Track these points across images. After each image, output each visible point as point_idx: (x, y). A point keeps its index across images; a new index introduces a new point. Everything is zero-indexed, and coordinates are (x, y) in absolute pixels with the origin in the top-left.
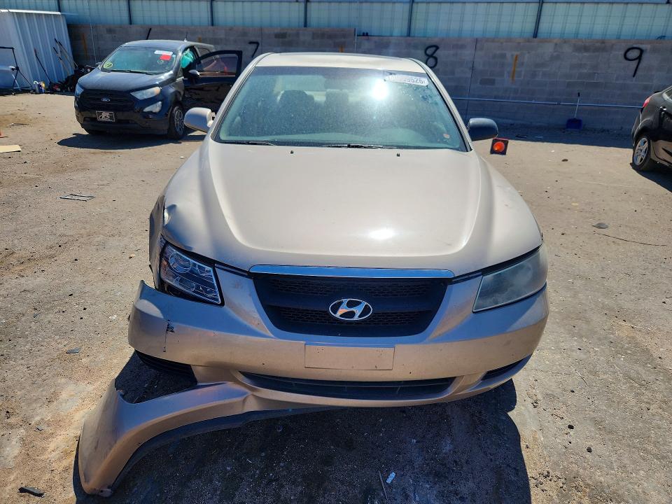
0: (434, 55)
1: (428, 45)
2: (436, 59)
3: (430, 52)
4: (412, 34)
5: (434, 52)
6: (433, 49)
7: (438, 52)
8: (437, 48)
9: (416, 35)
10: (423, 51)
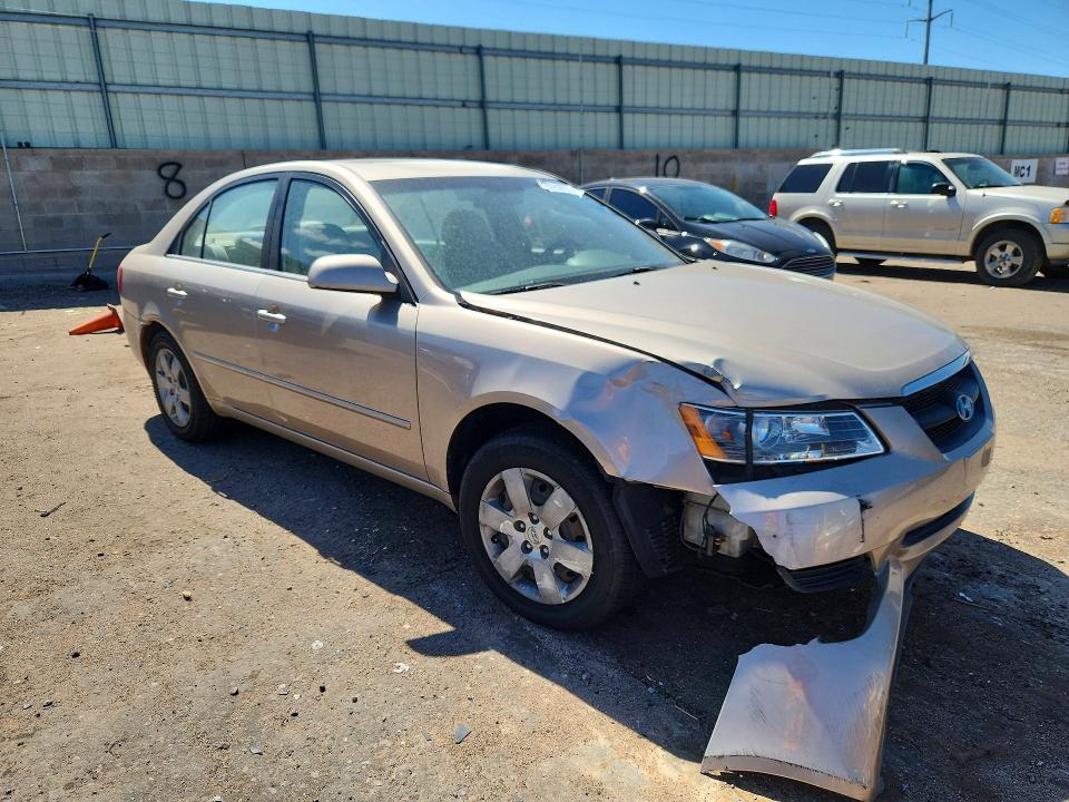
0: (177, 177)
1: (159, 161)
2: (182, 184)
3: (167, 172)
4: (120, 144)
5: (176, 174)
6: (173, 167)
7: (181, 172)
8: (179, 166)
9: (128, 146)
10: (155, 172)
